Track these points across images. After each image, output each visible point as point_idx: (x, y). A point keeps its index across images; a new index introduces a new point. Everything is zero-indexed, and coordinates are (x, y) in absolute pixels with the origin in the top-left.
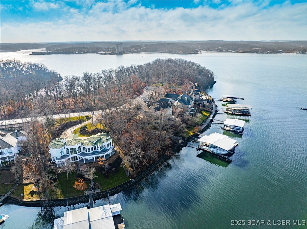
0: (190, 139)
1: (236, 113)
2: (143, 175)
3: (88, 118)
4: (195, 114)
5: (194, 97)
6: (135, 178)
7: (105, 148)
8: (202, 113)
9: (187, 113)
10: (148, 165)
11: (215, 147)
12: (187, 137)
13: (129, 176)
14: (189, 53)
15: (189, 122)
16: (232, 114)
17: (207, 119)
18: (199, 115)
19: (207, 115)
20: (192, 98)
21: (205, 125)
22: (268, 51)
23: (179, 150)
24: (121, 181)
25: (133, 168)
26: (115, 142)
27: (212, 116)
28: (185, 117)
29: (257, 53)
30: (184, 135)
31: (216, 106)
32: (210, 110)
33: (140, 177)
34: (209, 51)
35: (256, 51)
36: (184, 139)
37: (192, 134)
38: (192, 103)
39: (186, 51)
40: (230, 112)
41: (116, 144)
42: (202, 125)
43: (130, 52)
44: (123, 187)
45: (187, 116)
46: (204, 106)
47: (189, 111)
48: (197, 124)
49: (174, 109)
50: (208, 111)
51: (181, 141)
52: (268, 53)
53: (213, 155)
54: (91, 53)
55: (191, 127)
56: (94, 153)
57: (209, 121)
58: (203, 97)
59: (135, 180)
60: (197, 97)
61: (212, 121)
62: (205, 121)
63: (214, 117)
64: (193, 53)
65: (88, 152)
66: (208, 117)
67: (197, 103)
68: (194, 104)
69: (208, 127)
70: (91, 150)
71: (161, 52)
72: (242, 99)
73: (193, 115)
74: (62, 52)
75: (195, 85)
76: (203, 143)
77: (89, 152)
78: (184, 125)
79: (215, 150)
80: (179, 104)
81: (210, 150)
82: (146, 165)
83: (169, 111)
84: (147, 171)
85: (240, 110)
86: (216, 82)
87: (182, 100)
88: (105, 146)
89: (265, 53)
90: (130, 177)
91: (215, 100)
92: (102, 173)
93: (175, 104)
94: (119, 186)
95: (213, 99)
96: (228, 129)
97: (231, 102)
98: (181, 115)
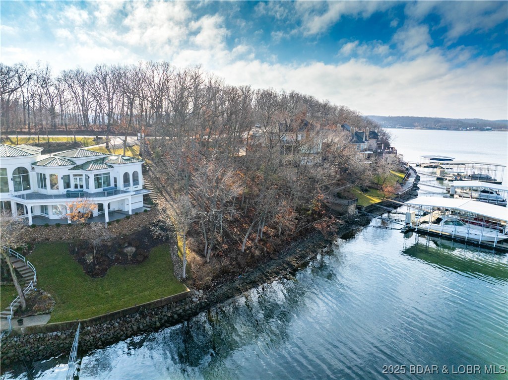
1: (466, 179)
2: (237, 284)
3: (99, 141)
6: (206, 288)
7: (116, 186)
10: (257, 253)
12: (365, 205)
13: (184, 281)
19: (402, 176)
22: (467, 127)
24: (147, 293)
25: (203, 256)
26: (158, 189)
33: (225, 288)
40: (449, 178)
41: (161, 192)
44: (152, 316)
51: (352, 210)
57: (410, 185)
59: (205, 293)
62: (400, 183)
65: (48, 191)
66: (405, 180)
70: (61, 183)
77: (54, 192)
82: (250, 252)
84: (252, 272)
88: (115, 179)
89: (462, 130)
90: (190, 282)
92: (82, 262)
94: (137, 310)
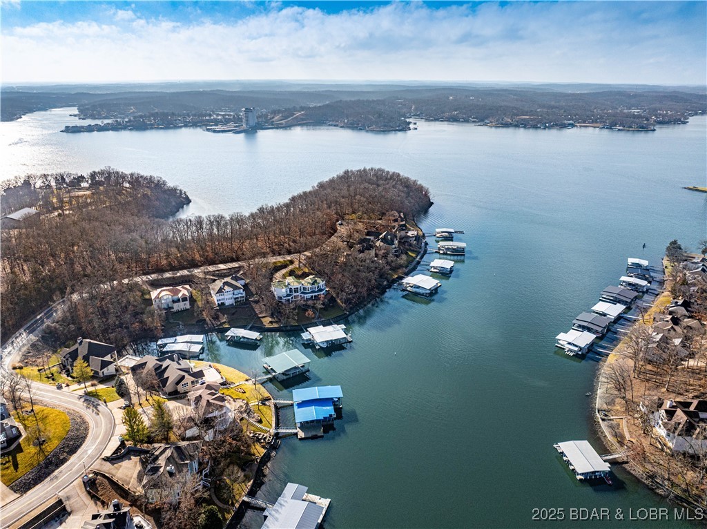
0: (394, 281)
1: (448, 253)
3: (292, 262)
4: (400, 255)
5: (398, 234)
8: (407, 254)
9: (391, 255)
11: (418, 287)
12: (391, 279)
13: (344, 310)
14: (392, 129)
15: (393, 264)
16: (444, 254)
17: (413, 261)
18: (404, 257)
19: (414, 255)
20: (396, 237)
21: (410, 267)
22: (546, 123)
23: (383, 292)
27: (419, 257)
28: (389, 259)
29: (525, 127)
30: (389, 276)
31: (426, 244)
32: (418, 250)
34: (432, 120)
35: (522, 124)
36: (388, 281)
37: (396, 276)
38: (396, 242)
39: (385, 126)
40: (441, 252)
42: (406, 267)
43: (273, 125)
45: (391, 257)
46: (411, 245)
47: (393, 251)
48: (401, 266)
49: (377, 251)
50: (416, 251)
51: (385, 283)
52: (545, 129)
53: (416, 294)
54: (191, 126)
55: (395, 269)
56: (312, 292)
57: (415, 263)
58: (410, 234)
60: (403, 233)
61: (419, 263)
62: (410, 263)
63: (422, 258)
64: (401, 128)
66: (414, 258)
67: (403, 241)
68: (399, 242)
69: (414, 269)
70: (310, 289)
71: (335, 126)
72: (462, 233)
73: (397, 256)
74: (129, 126)
75: (400, 216)
76: (407, 283)
77: (309, 292)
78: (388, 267)
79: (417, 290)
80: (382, 244)
81: (413, 290)
83: (373, 252)
85: (453, 249)
86: (432, 203)
87: (384, 240)
88: (320, 286)
89: (540, 128)
91: (426, 235)
93: (378, 244)
95: (423, 234)
96: (435, 270)
97: (447, 237)
98: (385, 256)
